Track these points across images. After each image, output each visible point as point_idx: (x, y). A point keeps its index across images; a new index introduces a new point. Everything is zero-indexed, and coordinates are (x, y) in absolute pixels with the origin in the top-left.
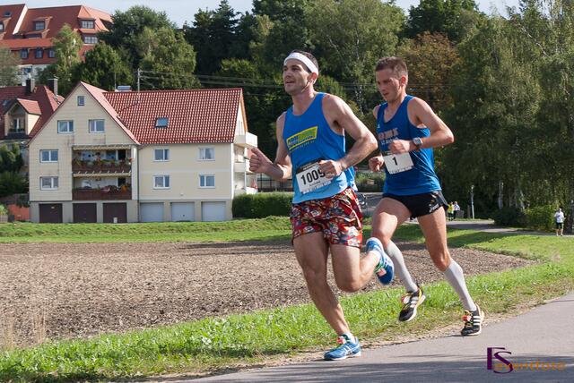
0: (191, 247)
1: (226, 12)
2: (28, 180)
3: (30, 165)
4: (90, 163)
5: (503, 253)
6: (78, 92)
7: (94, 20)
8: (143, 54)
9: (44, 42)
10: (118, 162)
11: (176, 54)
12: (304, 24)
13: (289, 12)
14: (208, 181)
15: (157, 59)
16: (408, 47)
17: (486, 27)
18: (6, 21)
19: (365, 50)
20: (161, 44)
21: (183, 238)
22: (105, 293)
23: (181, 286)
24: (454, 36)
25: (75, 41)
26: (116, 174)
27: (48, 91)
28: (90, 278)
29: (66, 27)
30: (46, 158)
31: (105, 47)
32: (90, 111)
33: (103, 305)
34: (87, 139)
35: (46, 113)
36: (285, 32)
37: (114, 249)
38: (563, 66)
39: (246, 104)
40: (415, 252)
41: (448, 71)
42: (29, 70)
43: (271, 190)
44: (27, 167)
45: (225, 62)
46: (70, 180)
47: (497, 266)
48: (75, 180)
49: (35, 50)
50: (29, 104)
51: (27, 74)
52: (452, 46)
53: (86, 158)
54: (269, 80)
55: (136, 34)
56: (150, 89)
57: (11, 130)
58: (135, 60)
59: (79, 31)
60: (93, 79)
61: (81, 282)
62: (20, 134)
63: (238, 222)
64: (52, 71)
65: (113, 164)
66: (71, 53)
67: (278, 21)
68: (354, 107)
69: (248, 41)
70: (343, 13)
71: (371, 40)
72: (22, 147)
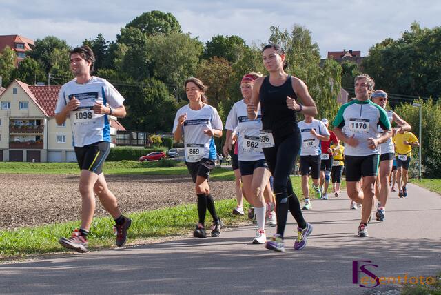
1: (101, 41)
4: (19, 127)
6: (14, 85)
7: (24, 44)
8: (53, 64)
10: (36, 127)
12: (144, 49)
13: (137, 42)
15: (61, 67)
16: (204, 64)
17: (249, 56)
19: (180, 66)
20: (63, 58)
21: (72, 172)
22: (26, 203)
24: (231, 59)
25: (12, 56)
26: (34, 134)
29: (8, 47)
31: (30, 60)
32: (20, 97)
33: (24, 211)
34: (17, 113)
36: (134, 54)
37: (33, 177)
41: (227, 79)
43: (125, 145)
45: (100, 70)
46: (8, 136)
48: (10, 136)
52: (230, 65)
53: (18, 124)
54: (124, 82)
55: (48, 52)
56: (56, 85)
58: (48, 67)
59: (15, 50)
60: (23, 78)
61: (12, 196)
65: (33, 128)
66: (10, 63)
67: (131, 47)
68: (173, 99)
69: (114, 58)
70: (168, 44)
71: (183, 60)
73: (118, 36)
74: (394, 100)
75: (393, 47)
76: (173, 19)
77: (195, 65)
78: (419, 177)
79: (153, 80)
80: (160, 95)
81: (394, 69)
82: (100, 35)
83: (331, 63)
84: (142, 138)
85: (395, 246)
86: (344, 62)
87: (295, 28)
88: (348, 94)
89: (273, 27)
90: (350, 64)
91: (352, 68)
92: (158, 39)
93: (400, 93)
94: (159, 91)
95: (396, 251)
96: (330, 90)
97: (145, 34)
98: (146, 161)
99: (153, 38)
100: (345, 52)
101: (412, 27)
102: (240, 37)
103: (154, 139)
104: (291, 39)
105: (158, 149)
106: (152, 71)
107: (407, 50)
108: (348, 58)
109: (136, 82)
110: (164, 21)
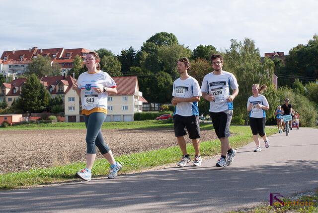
0: (120, 130)
1: (132, 51)
2: (64, 107)
8: (104, 65)
9: (70, 61)
11: (115, 65)
12: (158, 55)
13: (153, 50)
14: (125, 108)
16: (193, 63)
18: (57, 54)
20: (110, 61)
21: (117, 127)
23: (116, 144)
24: (208, 59)
25: (80, 60)
27: (71, 77)
29: (78, 55)
30: (70, 100)
35: (71, 85)
36: (151, 57)
38: (244, 69)
39: (138, 82)
42: (65, 70)
43: (147, 111)
44: (64, 103)
45: (131, 68)
46: (79, 108)
49: (68, 63)
50: (65, 82)
51: (64, 72)
52: (208, 62)
57: (58, 91)
59: (82, 57)
61: (82, 143)
62: (61, 92)
63: (136, 122)
64: (72, 70)
66: (79, 64)
67: (149, 54)
69: (139, 61)
70: (171, 51)
72: (62, 96)
73: (142, 47)
74: (304, 80)
75: (303, 49)
76: (174, 37)
79: (163, 72)
80: (167, 81)
81: (304, 62)
82: (131, 47)
83: (267, 60)
84: (157, 107)
86: (274, 59)
87: (246, 39)
88: (277, 78)
89: (232, 40)
90: (278, 60)
91: (279, 62)
92: (165, 48)
93: (308, 76)
94: (166, 78)
96: (267, 76)
97: (157, 46)
98: (160, 120)
99: (162, 48)
100: (275, 53)
101: (314, 37)
102: (213, 46)
103: (164, 107)
104: (243, 46)
105: (167, 112)
106: (162, 67)
107: (312, 51)
108: (277, 56)
109: (153, 74)
110: (168, 38)
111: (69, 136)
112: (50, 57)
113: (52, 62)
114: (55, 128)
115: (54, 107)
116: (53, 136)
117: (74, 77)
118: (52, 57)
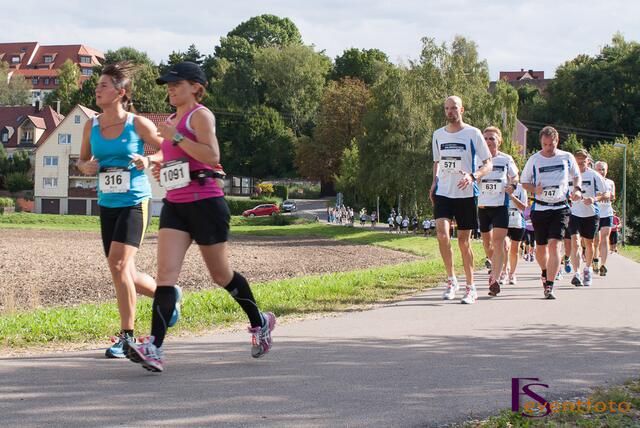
1: (193, 55)
2: (33, 179)
3: (36, 168)
5: (399, 250)
6: (76, 112)
7: (90, 57)
9: (50, 72)
11: (152, 85)
12: (252, 66)
13: (241, 56)
15: (138, 88)
16: (333, 87)
17: (393, 77)
18: (22, 55)
19: (300, 88)
20: (142, 77)
22: (89, 271)
24: (368, 80)
25: (75, 72)
27: (52, 110)
28: (79, 258)
29: (69, 61)
30: (49, 163)
33: (87, 281)
35: (50, 128)
36: (237, 72)
40: (332, 247)
41: (363, 107)
42: (39, 94)
44: (34, 170)
46: (67, 180)
47: (394, 260)
48: (70, 180)
49: (44, 79)
50: (37, 120)
52: (367, 88)
54: (224, 109)
57: (22, 140)
59: (79, 65)
60: (88, 102)
61: (71, 262)
62: (29, 144)
64: (56, 95)
66: (72, 81)
67: (233, 63)
68: (290, 133)
69: (211, 77)
70: (284, 59)
71: (305, 81)
72: (30, 154)
73: (217, 48)
74: (588, 138)
75: (588, 66)
76: (293, 26)
77: (320, 88)
78: (623, 243)
79: (263, 107)
80: (272, 128)
81: (589, 96)
82: (192, 46)
83: (504, 87)
84: (247, 186)
85: (584, 337)
86: (522, 87)
87: (457, 38)
88: (526, 129)
89: (425, 39)
90: (529, 89)
91: (533, 94)
92: (270, 52)
93: (598, 129)
94: (271, 122)
95: (587, 343)
96: (501, 125)
97: (254, 45)
98: (252, 216)
99: (264, 50)
100: (522, 73)
101: (614, 40)
102: (381, 50)
103: (263, 187)
104: (450, 52)
105: (269, 200)
106: (262, 95)
107: (608, 71)
108: (527, 80)
109: (240, 110)
110: (279, 27)
111: (43, 246)
112: (6, 63)
113: (10, 74)
114: (11, 225)
115: (10, 178)
116: (6, 244)
117: (58, 109)
118: (11, 62)
